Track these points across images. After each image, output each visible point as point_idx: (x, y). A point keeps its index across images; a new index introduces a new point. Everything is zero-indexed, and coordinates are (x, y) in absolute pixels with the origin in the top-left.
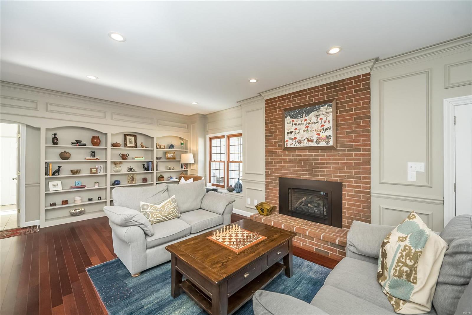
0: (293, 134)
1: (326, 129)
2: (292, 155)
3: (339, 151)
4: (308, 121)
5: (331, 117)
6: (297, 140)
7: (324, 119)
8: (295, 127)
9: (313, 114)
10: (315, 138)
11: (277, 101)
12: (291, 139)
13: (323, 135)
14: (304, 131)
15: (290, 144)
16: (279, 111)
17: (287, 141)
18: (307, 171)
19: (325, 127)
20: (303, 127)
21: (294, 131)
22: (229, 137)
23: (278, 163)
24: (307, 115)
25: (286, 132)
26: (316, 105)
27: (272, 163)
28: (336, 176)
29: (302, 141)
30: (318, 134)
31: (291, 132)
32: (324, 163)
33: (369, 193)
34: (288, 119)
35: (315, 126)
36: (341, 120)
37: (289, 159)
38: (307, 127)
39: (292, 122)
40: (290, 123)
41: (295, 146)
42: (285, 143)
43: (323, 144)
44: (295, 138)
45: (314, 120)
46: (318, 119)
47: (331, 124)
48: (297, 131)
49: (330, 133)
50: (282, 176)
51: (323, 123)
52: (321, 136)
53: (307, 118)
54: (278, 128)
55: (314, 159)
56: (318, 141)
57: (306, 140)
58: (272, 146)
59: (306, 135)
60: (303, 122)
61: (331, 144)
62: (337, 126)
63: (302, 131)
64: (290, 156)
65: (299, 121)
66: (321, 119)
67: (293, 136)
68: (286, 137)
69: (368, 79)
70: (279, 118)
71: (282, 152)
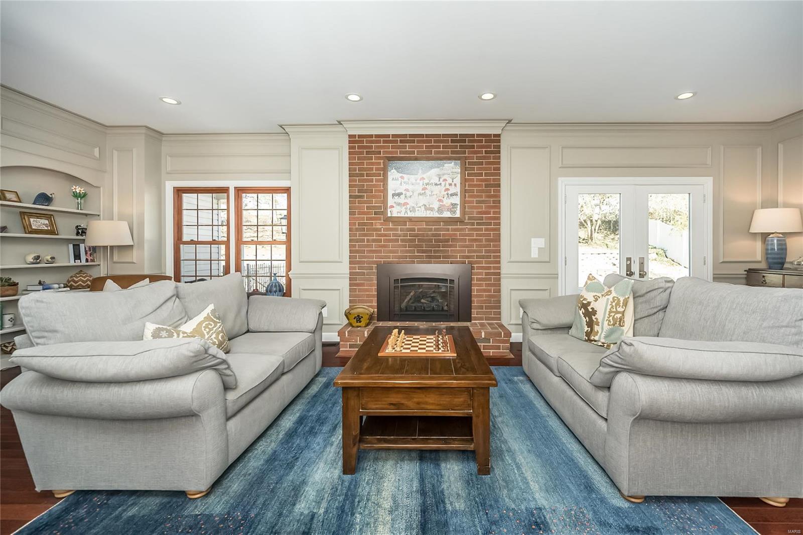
0: (402, 197)
1: (452, 195)
2: (399, 229)
3: (467, 224)
4: (426, 181)
5: (458, 180)
6: (408, 206)
7: (450, 181)
8: (405, 186)
9: (433, 171)
10: (436, 205)
11: (372, 142)
12: (399, 204)
13: (447, 202)
14: (420, 194)
15: (396, 211)
16: (377, 158)
17: (392, 207)
18: (423, 252)
19: (450, 192)
20: (418, 189)
21: (404, 193)
22: (240, 191)
23: (374, 241)
24: (425, 172)
25: (390, 192)
26: (438, 160)
27: (363, 241)
28: (463, 257)
29: (417, 209)
30: (440, 201)
31: (399, 195)
32: (447, 241)
33: (499, 274)
34: (394, 174)
35: (436, 190)
36: (470, 186)
37: (394, 235)
38: (424, 189)
39: (400, 179)
40: (397, 179)
41: (406, 215)
42: (389, 210)
43: (447, 214)
44: (406, 204)
45: (435, 180)
46: (441, 180)
47: (458, 190)
48: (409, 194)
49: (457, 200)
50: (383, 261)
51: (448, 186)
52: (444, 203)
53: (424, 176)
54: (375, 186)
55: (433, 235)
56: (440, 210)
57: (423, 208)
58: (364, 213)
59: (423, 201)
60: (418, 181)
61: (458, 215)
62: (464, 192)
63: (416, 194)
64: (396, 230)
65: (412, 178)
66: (445, 180)
67: (402, 200)
68: (391, 201)
69: (499, 141)
70: (377, 169)
71: (381, 224)
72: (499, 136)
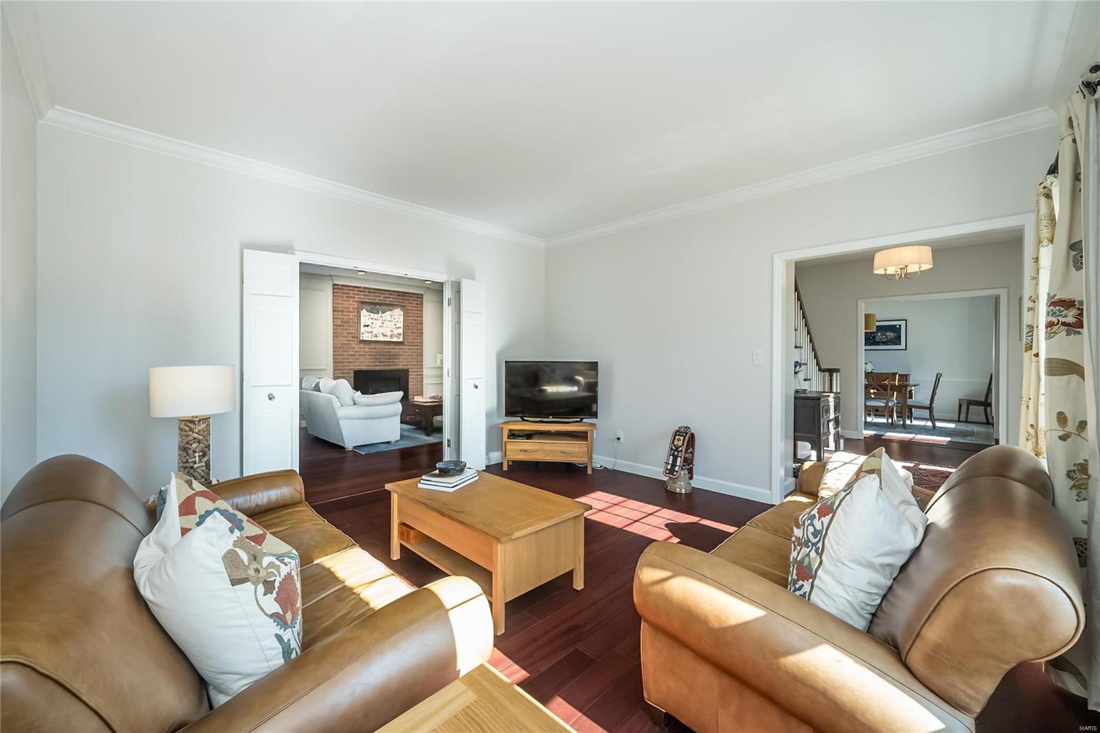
0: (369, 327)
1: (399, 328)
2: (367, 348)
3: (406, 345)
4: (384, 318)
5: (401, 320)
6: (373, 334)
7: (397, 319)
8: (372, 321)
9: (388, 313)
10: (389, 334)
11: (350, 290)
12: (367, 332)
13: (396, 332)
14: (380, 326)
15: (366, 337)
16: (353, 301)
17: (363, 333)
18: (381, 362)
19: (397, 326)
20: (379, 323)
21: (370, 325)
23: (351, 355)
24: (383, 313)
25: (362, 324)
26: (391, 306)
27: (342, 355)
28: (404, 365)
29: (378, 335)
30: (391, 331)
31: (367, 326)
32: (395, 355)
33: (422, 375)
34: (364, 312)
35: (389, 324)
36: (408, 323)
37: (364, 352)
38: (383, 323)
39: (368, 316)
40: (366, 316)
41: (372, 339)
42: (361, 335)
43: (395, 339)
44: (372, 332)
45: (389, 318)
46: (392, 318)
47: (401, 325)
48: (373, 326)
49: (401, 331)
50: (357, 368)
51: (395, 322)
52: (394, 333)
53: (383, 315)
54: (352, 319)
55: (387, 352)
56: (391, 337)
57: (381, 335)
58: (345, 337)
59: (382, 330)
60: (379, 318)
61: (401, 340)
62: (405, 326)
63: (378, 326)
64: (365, 348)
65: (376, 316)
66: (394, 318)
67: (369, 329)
68: (363, 329)
69: (422, 298)
70: (354, 308)
71: (356, 344)
72: (422, 295)
